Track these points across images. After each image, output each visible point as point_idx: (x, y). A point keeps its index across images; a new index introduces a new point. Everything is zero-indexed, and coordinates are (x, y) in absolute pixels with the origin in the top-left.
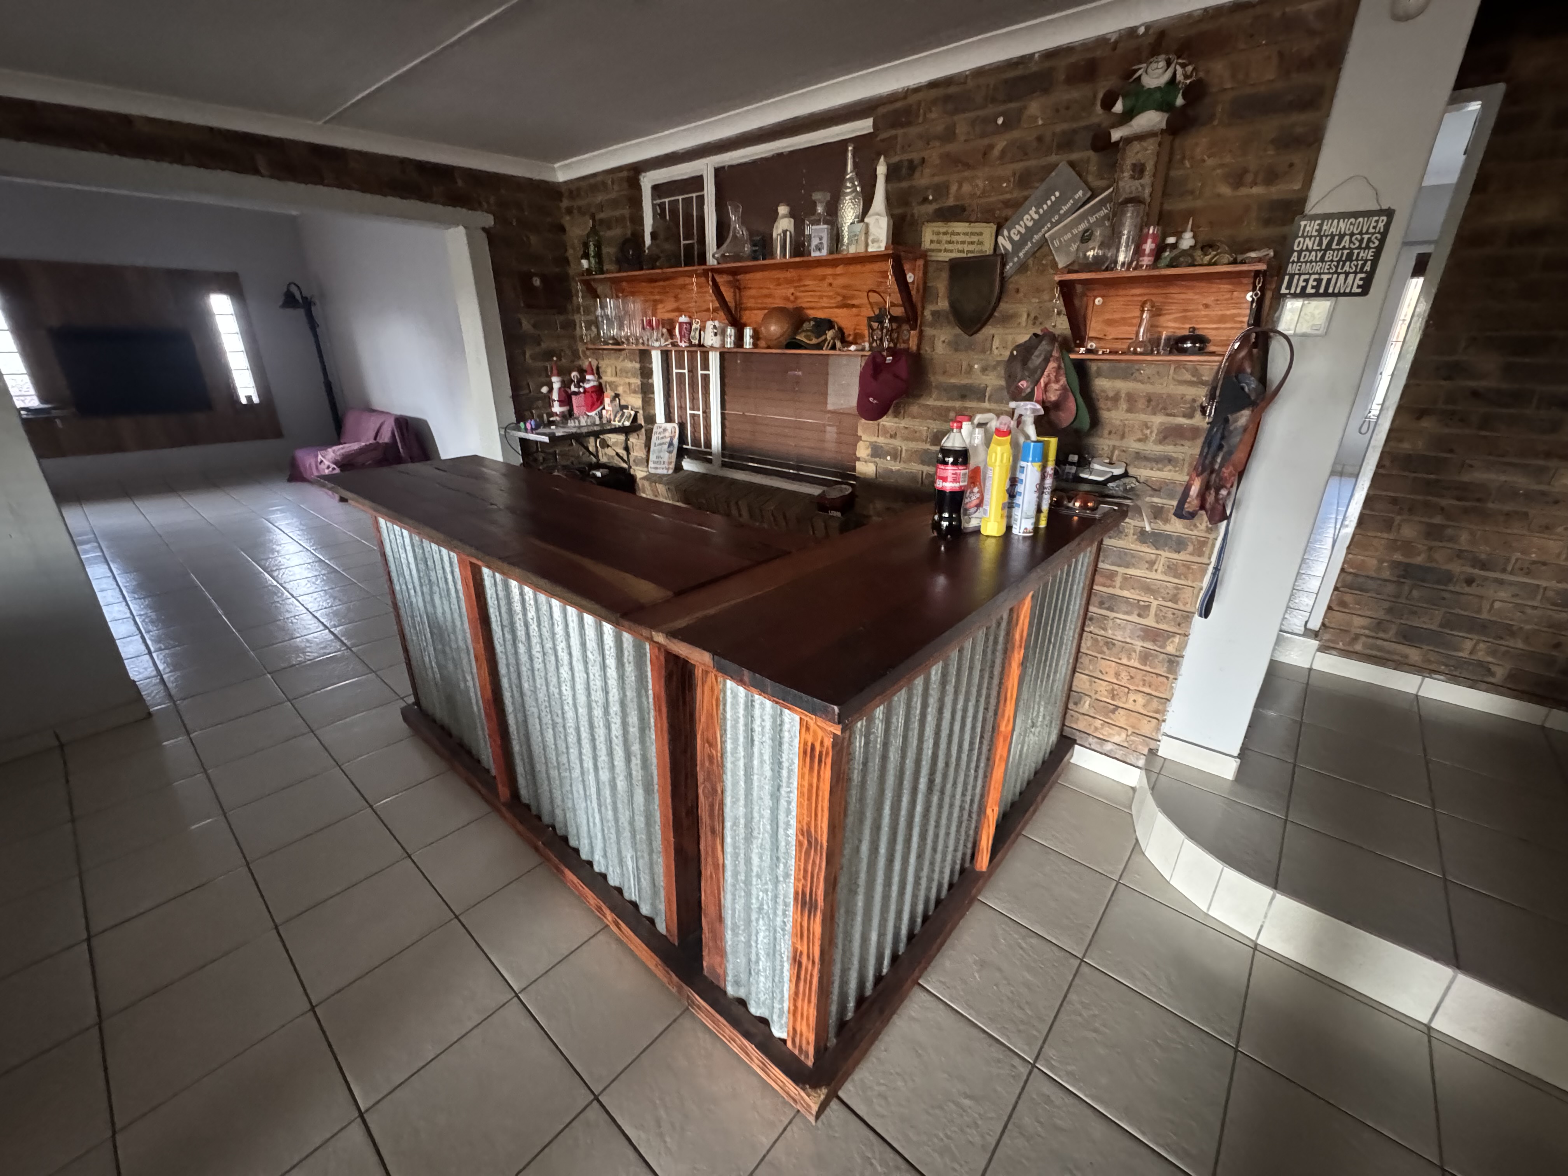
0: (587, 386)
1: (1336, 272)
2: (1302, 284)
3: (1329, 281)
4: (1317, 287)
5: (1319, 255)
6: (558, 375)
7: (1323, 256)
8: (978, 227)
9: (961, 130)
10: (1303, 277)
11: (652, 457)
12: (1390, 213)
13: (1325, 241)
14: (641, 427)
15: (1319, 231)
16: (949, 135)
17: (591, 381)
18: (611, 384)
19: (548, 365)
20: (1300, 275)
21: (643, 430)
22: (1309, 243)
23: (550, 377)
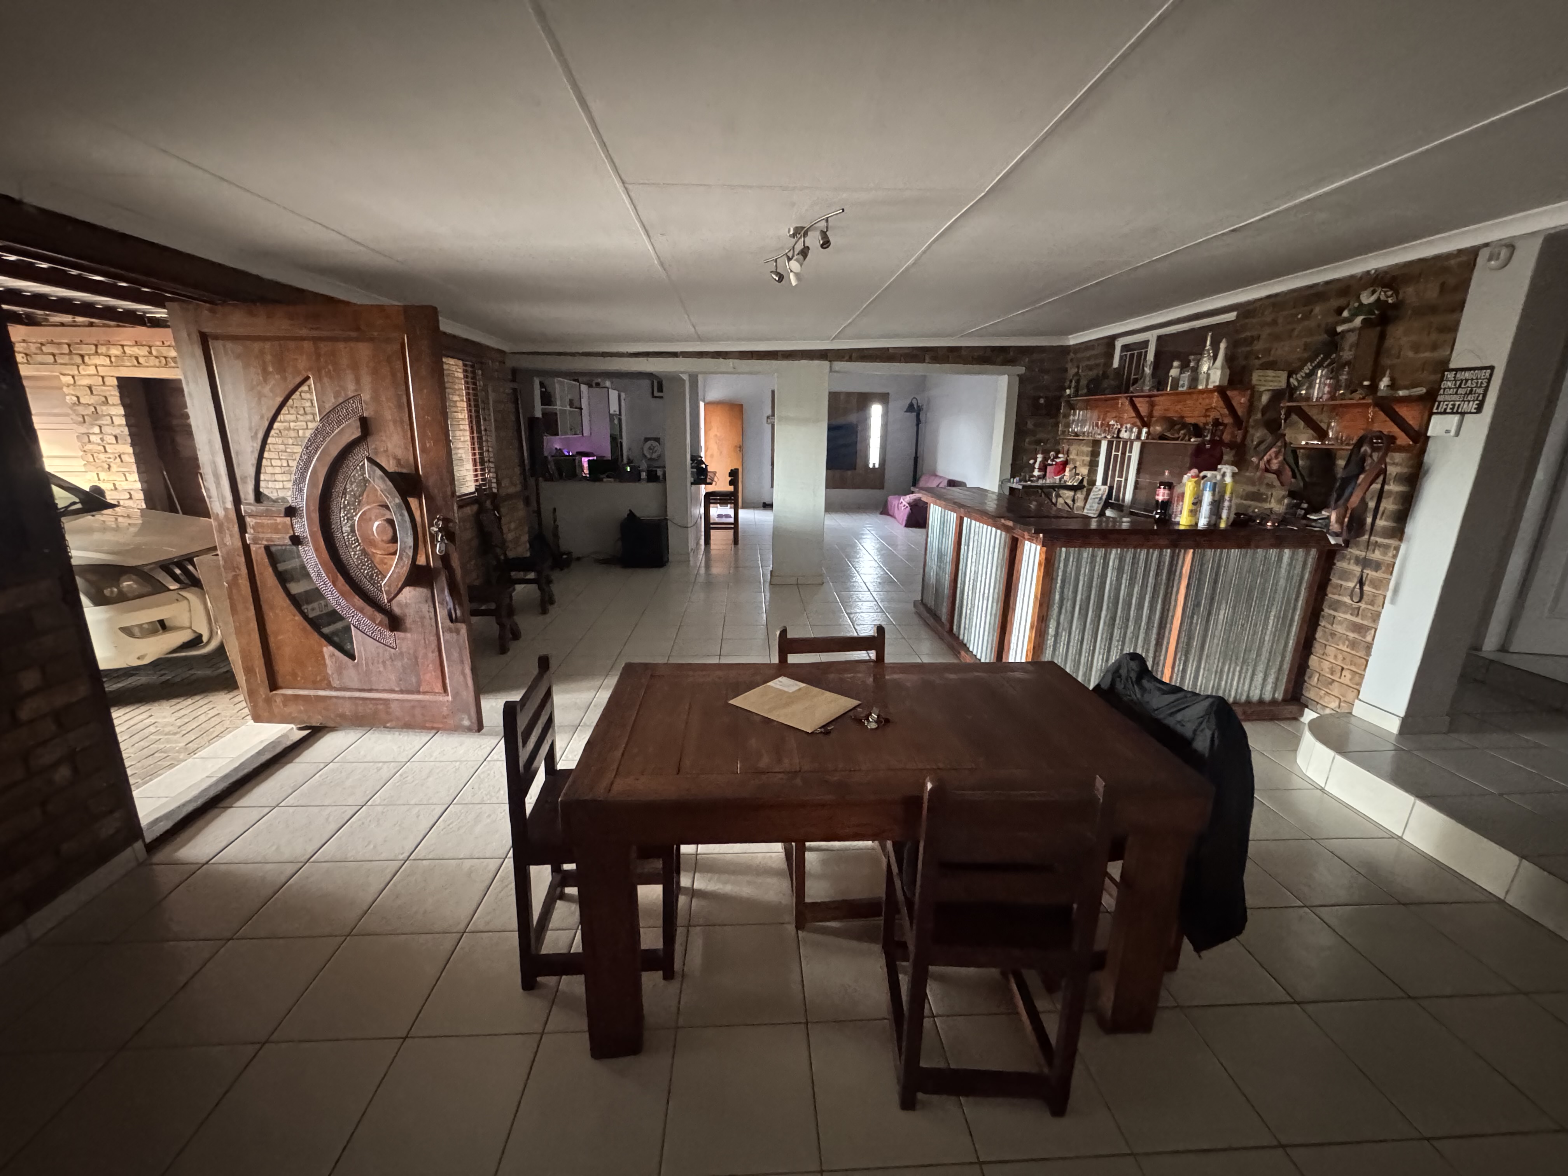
0: (1058, 460)
1: (1463, 401)
2: (1445, 407)
3: (1459, 405)
4: (1452, 409)
5: (1455, 390)
6: (1042, 454)
7: (1457, 391)
8: (1280, 373)
9: (1280, 321)
10: (1446, 403)
11: (1087, 506)
12: (1492, 368)
13: (1458, 383)
14: (1084, 486)
15: (1455, 377)
16: (1274, 322)
17: (1062, 457)
18: (1073, 459)
19: (1038, 447)
20: (1444, 401)
21: (1085, 489)
22: (1449, 384)
23: (1037, 454)
